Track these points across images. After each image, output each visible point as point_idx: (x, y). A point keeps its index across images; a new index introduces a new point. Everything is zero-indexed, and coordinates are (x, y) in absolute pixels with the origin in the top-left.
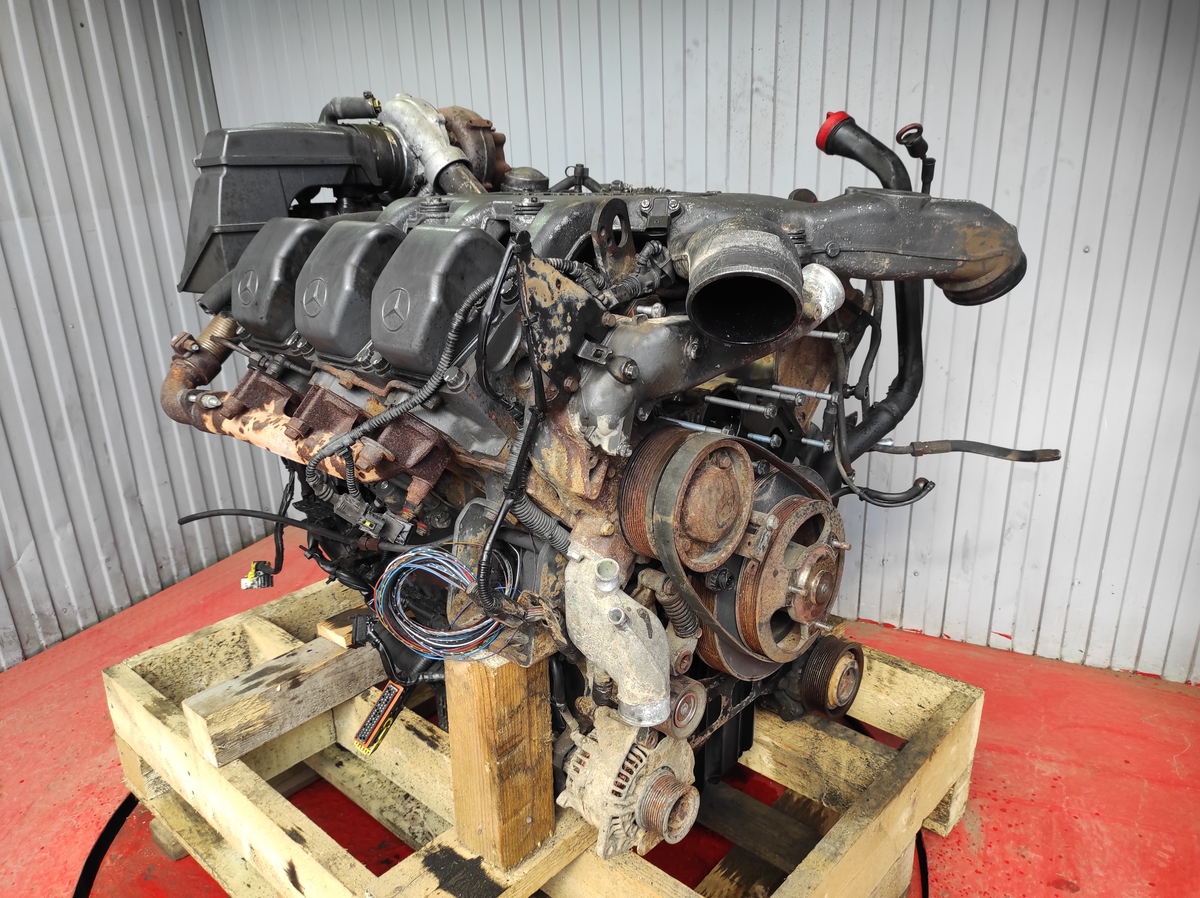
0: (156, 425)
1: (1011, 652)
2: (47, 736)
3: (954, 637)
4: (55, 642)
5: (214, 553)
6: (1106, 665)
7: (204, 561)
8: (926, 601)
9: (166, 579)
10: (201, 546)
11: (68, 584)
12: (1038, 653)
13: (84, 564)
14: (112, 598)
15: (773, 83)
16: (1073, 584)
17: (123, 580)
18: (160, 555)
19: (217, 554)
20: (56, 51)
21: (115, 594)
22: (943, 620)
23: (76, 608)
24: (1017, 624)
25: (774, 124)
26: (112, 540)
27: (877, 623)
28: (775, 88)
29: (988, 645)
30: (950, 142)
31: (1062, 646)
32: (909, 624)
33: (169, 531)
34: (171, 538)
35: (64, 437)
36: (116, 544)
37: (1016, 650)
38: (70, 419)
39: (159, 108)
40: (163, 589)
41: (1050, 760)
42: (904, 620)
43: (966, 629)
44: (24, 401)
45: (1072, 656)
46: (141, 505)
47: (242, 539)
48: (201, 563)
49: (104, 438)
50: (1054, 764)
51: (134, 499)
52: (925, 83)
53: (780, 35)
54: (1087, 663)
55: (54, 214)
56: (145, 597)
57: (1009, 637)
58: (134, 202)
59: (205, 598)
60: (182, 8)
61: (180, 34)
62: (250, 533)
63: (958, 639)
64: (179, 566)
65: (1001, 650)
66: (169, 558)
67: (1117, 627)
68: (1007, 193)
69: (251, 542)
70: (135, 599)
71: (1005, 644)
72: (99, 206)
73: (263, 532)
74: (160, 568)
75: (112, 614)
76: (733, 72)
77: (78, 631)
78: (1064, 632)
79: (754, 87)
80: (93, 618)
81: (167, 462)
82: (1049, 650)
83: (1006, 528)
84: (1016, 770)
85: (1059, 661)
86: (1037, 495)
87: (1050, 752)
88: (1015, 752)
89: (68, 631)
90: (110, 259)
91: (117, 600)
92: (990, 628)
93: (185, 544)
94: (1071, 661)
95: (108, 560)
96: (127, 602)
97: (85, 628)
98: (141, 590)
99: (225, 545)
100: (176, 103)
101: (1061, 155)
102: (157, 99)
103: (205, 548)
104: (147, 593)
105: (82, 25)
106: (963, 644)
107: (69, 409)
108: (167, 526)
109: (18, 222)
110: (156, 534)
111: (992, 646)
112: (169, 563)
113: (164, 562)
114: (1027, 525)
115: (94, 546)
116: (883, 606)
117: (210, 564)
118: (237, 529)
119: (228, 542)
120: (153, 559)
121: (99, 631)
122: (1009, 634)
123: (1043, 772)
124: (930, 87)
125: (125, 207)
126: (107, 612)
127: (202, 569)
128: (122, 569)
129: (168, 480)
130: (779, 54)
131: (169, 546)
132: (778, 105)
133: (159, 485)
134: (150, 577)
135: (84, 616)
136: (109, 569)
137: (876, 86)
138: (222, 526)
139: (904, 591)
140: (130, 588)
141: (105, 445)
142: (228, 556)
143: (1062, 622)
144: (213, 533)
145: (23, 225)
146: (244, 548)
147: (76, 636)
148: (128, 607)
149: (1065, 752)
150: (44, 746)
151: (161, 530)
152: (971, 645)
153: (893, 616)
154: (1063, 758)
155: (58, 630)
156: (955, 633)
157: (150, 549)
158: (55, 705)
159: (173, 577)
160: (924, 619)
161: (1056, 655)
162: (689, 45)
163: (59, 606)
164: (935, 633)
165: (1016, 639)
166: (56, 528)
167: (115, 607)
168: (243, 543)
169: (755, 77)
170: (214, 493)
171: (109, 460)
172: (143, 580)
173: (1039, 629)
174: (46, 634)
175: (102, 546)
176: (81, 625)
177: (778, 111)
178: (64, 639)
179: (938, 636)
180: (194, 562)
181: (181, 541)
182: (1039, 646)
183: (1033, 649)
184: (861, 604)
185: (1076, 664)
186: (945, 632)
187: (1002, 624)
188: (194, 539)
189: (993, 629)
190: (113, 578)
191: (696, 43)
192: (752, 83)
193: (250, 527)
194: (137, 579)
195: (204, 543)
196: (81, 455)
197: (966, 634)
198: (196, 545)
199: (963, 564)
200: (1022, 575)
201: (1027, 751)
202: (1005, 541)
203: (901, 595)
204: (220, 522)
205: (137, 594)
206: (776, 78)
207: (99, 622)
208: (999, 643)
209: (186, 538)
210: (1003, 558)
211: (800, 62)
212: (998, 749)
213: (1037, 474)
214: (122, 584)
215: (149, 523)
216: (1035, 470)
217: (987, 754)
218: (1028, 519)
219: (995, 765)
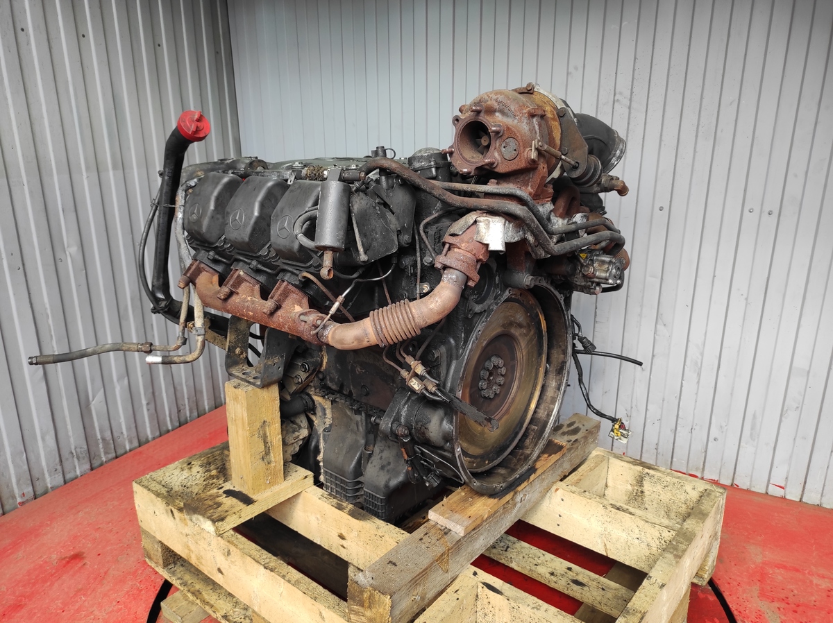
1: (783, 498)
2: (112, 524)
3: (741, 486)
4: (111, 459)
5: (213, 403)
7: (207, 408)
8: (722, 459)
9: (182, 419)
10: (205, 397)
11: (122, 420)
12: (804, 500)
13: (133, 406)
14: (149, 432)
15: (629, 97)
17: (156, 418)
18: (180, 402)
19: (215, 404)
20: (143, 62)
21: (151, 428)
22: (734, 473)
23: (126, 436)
24: (789, 479)
25: (628, 124)
26: (151, 390)
27: (685, 473)
28: (631, 100)
29: (767, 493)
30: (755, 140)
31: (822, 496)
32: (709, 475)
33: (187, 386)
34: (188, 391)
35: (127, 319)
36: (153, 393)
37: (787, 497)
38: (133, 307)
39: (201, 102)
40: (180, 426)
41: (823, 577)
42: (705, 472)
43: (751, 481)
44: (105, 293)
45: (829, 504)
46: (171, 367)
48: (205, 409)
49: (152, 320)
50: (826, 580)
53: (636, 64)
55: (133, 169)
56: (168, 431)
57: (783, 488)
59: (210, 434)
60: (219, 36)
61: (217, 53)
63: (745, 488)
64: (191, 411)
65: (776, 497)
68: (796, 176)
70: (162, 432)
71: (779, 493)
74: (179, 411)
75: (147, 441)
76: (601, 88)
77: (126, 453)
78: (824, 486)
79: (616, 99)
80: (136, 444)
82: (812, 498)
83: (785, 409)
84: (800, 583)
85: (819, 506)
86: (808, 387)
87: (822, 571)
88: (797, 570)
89: (120, 451)
91: (152, 431)
92: (769, 481)
94: (828, 507)
95: (148, 404)
96: (158, 434)
97: (130, 450)
98: (167, 426)
99: (221, 397)
100: (212, 99)
102: (201, 95)
103: (208, 399)
104: (170, 428)
105: (159, 45)
106: (748, 491)
107: (132, 299)
108: (186, 382)
109: (111, 173)
110: (178, 388)
111: (769, 493)
112: (185, 408)
113: (182, 407)
114: (800, 409)
115: (140, 394)
116: (690, 462)
117: (210, 410)
120: (175, 405)
121: (140, 453)
122: (783, 485)
123: (819, 585)
124: (743, 102)
126: (144, 440)
127: (205, 413)
128: (156, 411)
130: (635, 77)
131: (186, 396)
132: (632, 111)
134: (173, 417)
135: (130, 442)
136: (148, 410)
137: (704, 100)
138: (219, 384)
139: (706, 451)
140: (160, 424)
141: (152, 325)
143: (823, 478)
145: (114, 175)
147: (125, 455)
148: (157, 437)
150: (111, 531)
151: (181, 385)
152: (754, 493)
153: (697, 469)
155: (113, 451)
156: (743, 483)
157: (174, 398)
158: (116, 503)
159: (187, 418)
160: (720, 473)
161: (817, 502)
162: (571, 69)
163: (116, 435)
164: (728, 482)
165: (788, 489)
166: (118, 381)
167: (150, 437)
169: (617, 91)
170: (216, 361)
171: (154, 335)
172: (168, 419)
173: (805, 482)
174: (106, 453)
175: (145, 394)
176: (128, 448)
177: (632, 115)
178: (117, 457)
179: (730, 485)
180: (201, 409)
181: (194, 393)
182: (805, 495)
183: (800, 497)
184: (674, 459)
186: (735, 482)
187: (778, 478)
188: (201, 392)
189: (771, 482)
190: (150, 417)
191: (576, 68)
192: (614, 96)
194: (165, 419)
195: (208, 396)
196: (137, 331)
197: (751, 484)
198: (203, 396)
199: (751, 434)
200: (794, 443)
201: (806, 570)
202: (783, 419)
203: (704, 454)
204: (219, 382)
205: (164, 429)
206: (632, 93)
207: (140, 446)
208: (775, 492)
209: (196, 391)
210: (781, 431)
211: (649, 83)
212: (785, 567)
213: (809, 372)
214: (156, 421)
215: (175, 380)
216: (808, 369)
217: (777, 571)
218: (801, 404)
219: (785, 578)
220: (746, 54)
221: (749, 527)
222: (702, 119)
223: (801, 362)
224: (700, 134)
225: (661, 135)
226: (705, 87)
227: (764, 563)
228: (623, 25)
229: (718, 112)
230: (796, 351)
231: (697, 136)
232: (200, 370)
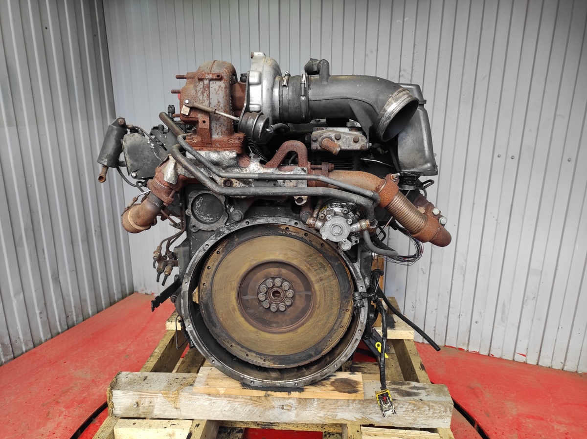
0: (70, 239)
1: (525, 363)
2: (9, 416)
3: (495, 356)
4: (10, 360)
5: (96, 308)
6: (575, 370)
7: (90, 313)
8: (481, 337)
9: (70, 323)
10: (89, 305)
11: (19, 327)
12: (540, 364)
13: (28, 315)
14: (42, 335)
15: (411, 73)
16: (559, 328)
17: (48, 324)
18: (68, 310)
19: (97, 309)
20: (32, 41)
21: (43, 332)
22: (490, 346)
23: (22, 340)
24: (529, 349)
26: (44, 302)
27: (455, 348)
28: (412, 75)
29: (514, 360)
30: (501, 105)
31: (552, 360)
32: (472, 348)
33: (73, 297)
34: (74, 300)
35: (22, 245)
36: (45, 304)
37: (528, 362)
38: (26, 235)
39: (82, 73)
40: (68, 329)
41: (560, 423)
42: (469, 346)
43: (502, 351)
45: (557, 366)
46: (60, 283)
47: (110, 301)
48: (89, 314)
49: (43, 246)
50: (563, 425)
51: (56, 279)
52: (490, 75)
53: (415, 49)
54: (565, 369)
55: (25, 125)
56: (58, 334)
57: (525, 356)
58: (66, 121)
60: (96, 23)
61: (95, 36)
62: (114, 297)
63: (498, 357)
64: (77, 316)
65: (520, 362)
66: (72, 312)
67: (581, 351)
68: (530, 131)
69: (115, 303)
70: (53, 335)
71: (521, 359)
72: (49, 123)
73: (121, 297)
74: (67, 317)
75: (41, 343)
76: (390, 67)
77: (23, 353)
78: (553, 353)
79: (401, 74)
80: (31, 345)
81: (75, 259)
82: (545, 362)
83: (526, 298)
84: (545, 429)
85: (550, 368)
86: (541, 283)
87: (559, 419)
88: (542, 419)
89: (17, 353)
90: (53, 150)
91: (44, 335)
92: (515, 351)
93: (81, 304)
94: (556, 368)
95: (41, 313)
96: (49, 336)
97: (26, 351)
98: (57, 329)
99: (101, 304)
100: (91, 71)
101: (557, 113)
102: (81, 68)
103: (91, 306)
104: (60, 331)
105: (46, 28)
106: (500, 359)
107: (26, 230)
108: (73, 294)
109: (6, 129)
110: (66, 299)
111: (515, 360)
112: (72, 314)
113: (70, 314)
114: (536, 298)
115: (34, 305)
116: (459, 339)
117: (93, 314)
118: (108, 295)
119: (103, 302)
120: (64, 312)
121: (35, 353)
122: (525, 354)
123: (559, 430)
124: (492, 77)
125: (62, 124)
126: (38, 342)
127: (89, 317)
128: (47, 318)
129: (74, 269)
130: (415, 58)
131: (73, 305)
133: (70, 271)
134: (62, 322)
135: (26, 344)
136: (41, 318)
138: (100, 293)
139: (470, 331)
140: (52, 328)
141: (43, 250)
142: (102, 310)
143: (553, 347)
144: (96, 298)
145: (9, 131)
146: (111, 305)
147: (22, 356)
148: (50, 339)
149: (567, 419)
150: (8, 422)
151: (69, 296)
152: (504, 360)
153: (464, 344)
154: (567, 422)
155: (11, 353)
156: (496, 353)
157: (63, 307)
158: (12, 398)
159: (74, 322)
160: (480, 346)
161: (549, 365)
162: (368, 52)
163: (13, 339)
164: (485, 353)
165: (528, 356)
166: (15, 295)
167: (43, 339)
168: (110, 303)
169: (402, 69)
170: (98, 276)
171: (45, 258)
172: (58, 324)
173: (540, 351)
174: (5, 355)
175: (38, 305)
176: (24, 350)
178: (14, 358)
179: (487, 355)
180: (85, 314)
181: (79, 302)
182: (540, 360)
183: (537, 362)
184: (447, 338)
185: (560, 370)
186: (491, 353)
187: (521, 349)
188: (86, 301)
189: (517, 352)
190: (43, 323)
191: (371, 52)
192: (400, 72)
193: (114, 294)
194: (55, 323)
195: (91, 303)
196: (30, 255)
197: (502, 354)
198: (87, 304)
199: (502, 318)
200: (532, 324)
201: (548, 418)
202: (524, 306)
203: (468, 333)
204: (100, 291)
205: (55, 332)
206: (412, 70)
207: (34, 348)
208: (519, 358)
209: (82, 300)
210: (523, 315)
211: (425, 63)
212: (533, 417)
213: (541, 272)
214: (48, 326)
215: (63, 292)
216: (541, 270)
217: (528, 421)
218: (536, 295)
219: (534, 426)
220: (494, 43)
221: (504, 387)
222: (463, 89)
223: (536, 265)
224: (462, 100)
225: (434, 101)
226: (465, 66)
227: (518, 415)
228: (405, 19)
229: (475, 84)
230: (533, 257)
231: (460, 102)
232: (84, 284)
